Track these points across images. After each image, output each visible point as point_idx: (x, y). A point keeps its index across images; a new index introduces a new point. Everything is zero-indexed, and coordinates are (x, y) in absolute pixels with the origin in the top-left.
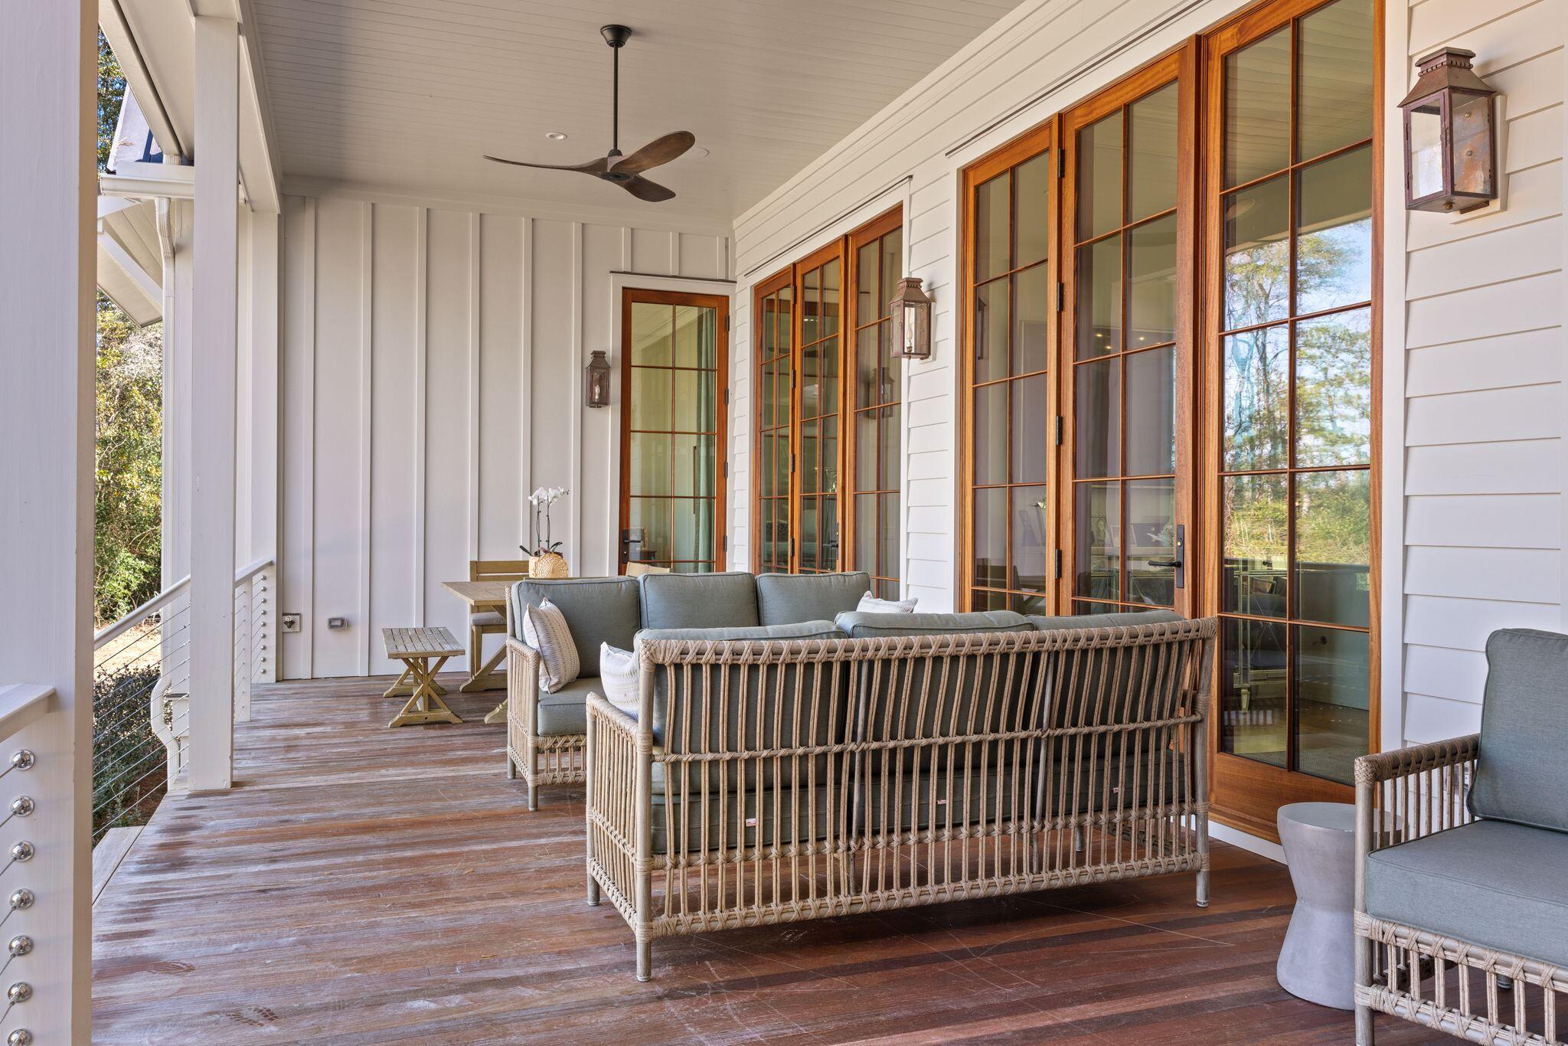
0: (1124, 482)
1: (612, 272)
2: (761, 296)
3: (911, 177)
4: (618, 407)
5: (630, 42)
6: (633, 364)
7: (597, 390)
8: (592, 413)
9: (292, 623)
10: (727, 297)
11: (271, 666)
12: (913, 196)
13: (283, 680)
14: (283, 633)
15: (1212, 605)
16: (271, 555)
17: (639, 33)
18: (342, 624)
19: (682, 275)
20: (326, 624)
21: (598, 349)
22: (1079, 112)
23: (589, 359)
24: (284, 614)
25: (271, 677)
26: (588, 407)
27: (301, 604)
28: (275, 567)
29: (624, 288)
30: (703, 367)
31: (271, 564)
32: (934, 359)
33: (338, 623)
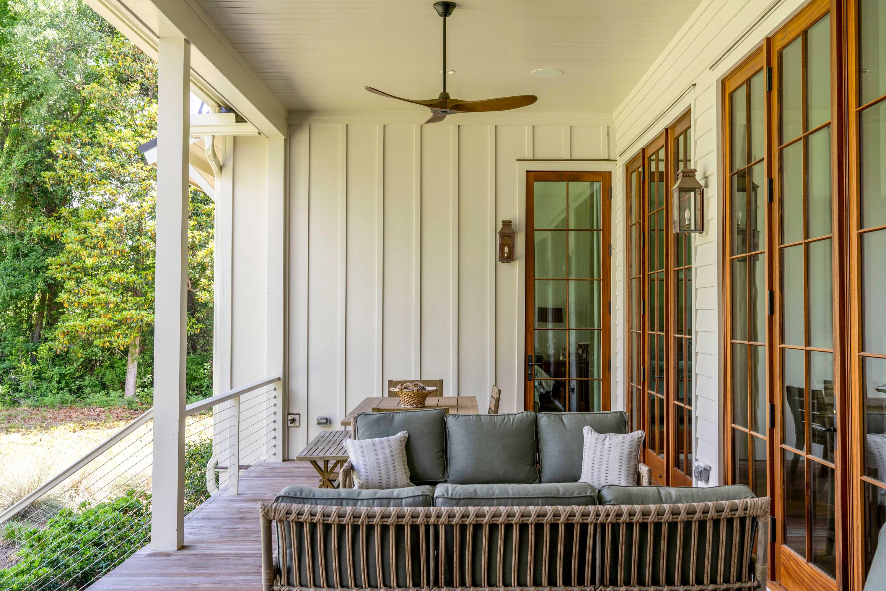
0: (808, 353)
1: (518, 160)
2: (630, 172)
3: (694, 85)
4: (523, 262)
5: (455, 12)
6: (535, 228)
7: (506, 250)
8: (504, 267)
9: (294, 420)
10: (610, 173)
11: (279, 450)
12: (697, 100)
13: (288, 460)
14: (288, 427)
15: (857, 468)
16: (279, 373)
17: (459, 5)
18: (327, 422)
19: (573, 158)
20: (315, 422)
21: (506, 219)
22: (779, 37)
23: (500, 226)
24: (289, 414)
25: (279, 458)
26: (500, 263)
27: (298, 407)
28: (281, 382)
29: (527, 171)
30: (595, 228)
31: (279, 379)
32: (707, 234)
33: (325, 421)
